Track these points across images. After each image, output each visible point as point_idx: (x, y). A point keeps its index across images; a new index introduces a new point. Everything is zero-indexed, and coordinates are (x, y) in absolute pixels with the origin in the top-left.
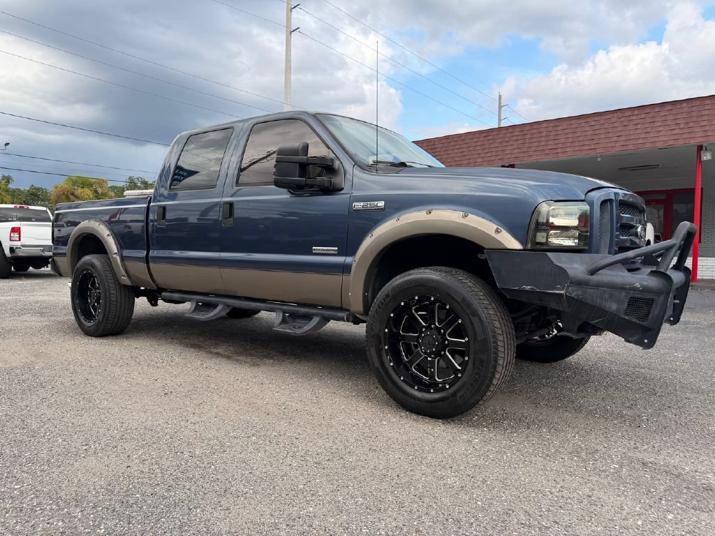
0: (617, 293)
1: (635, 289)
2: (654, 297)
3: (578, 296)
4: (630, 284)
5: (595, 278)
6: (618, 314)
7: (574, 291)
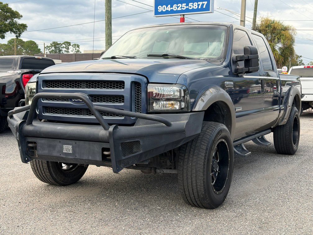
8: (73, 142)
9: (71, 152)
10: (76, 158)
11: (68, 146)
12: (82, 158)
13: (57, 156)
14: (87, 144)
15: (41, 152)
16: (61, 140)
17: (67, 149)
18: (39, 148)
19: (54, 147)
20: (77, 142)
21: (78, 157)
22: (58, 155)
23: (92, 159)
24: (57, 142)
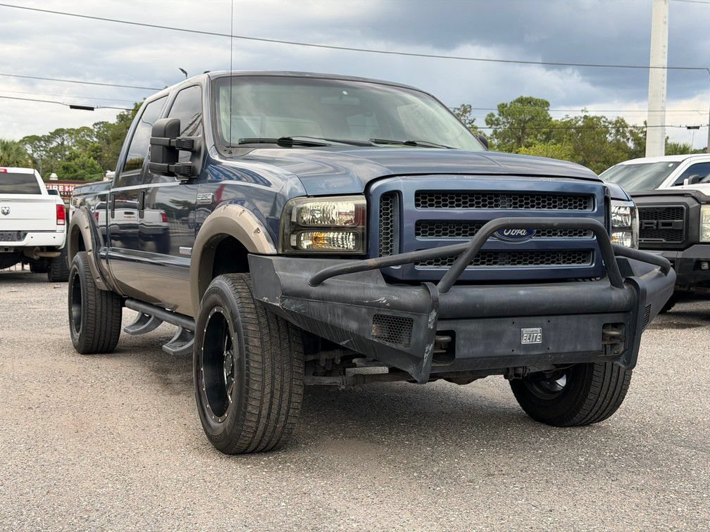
0: (354, 309)
1: (379, 305)
2: (411, 316)
3: (300, 310)
4: (372, 299)
5: (318, 290)
6: (361, 335)
7: (292, 304)
8: (544, 320)
9: (538, 341)
10: (549, 351)
11: (531, 329)
12: (561, 351)
13: (506, 354)
14: (572, 321)
15: (466, 351)
16: (515, 320)
17: (530, 336)
18: (462, 342)
19: (498, 336)
20: (553, 319)
21: (552, 349)
22: (508, 351)
23: (583, 350)
24: (507, 326)
